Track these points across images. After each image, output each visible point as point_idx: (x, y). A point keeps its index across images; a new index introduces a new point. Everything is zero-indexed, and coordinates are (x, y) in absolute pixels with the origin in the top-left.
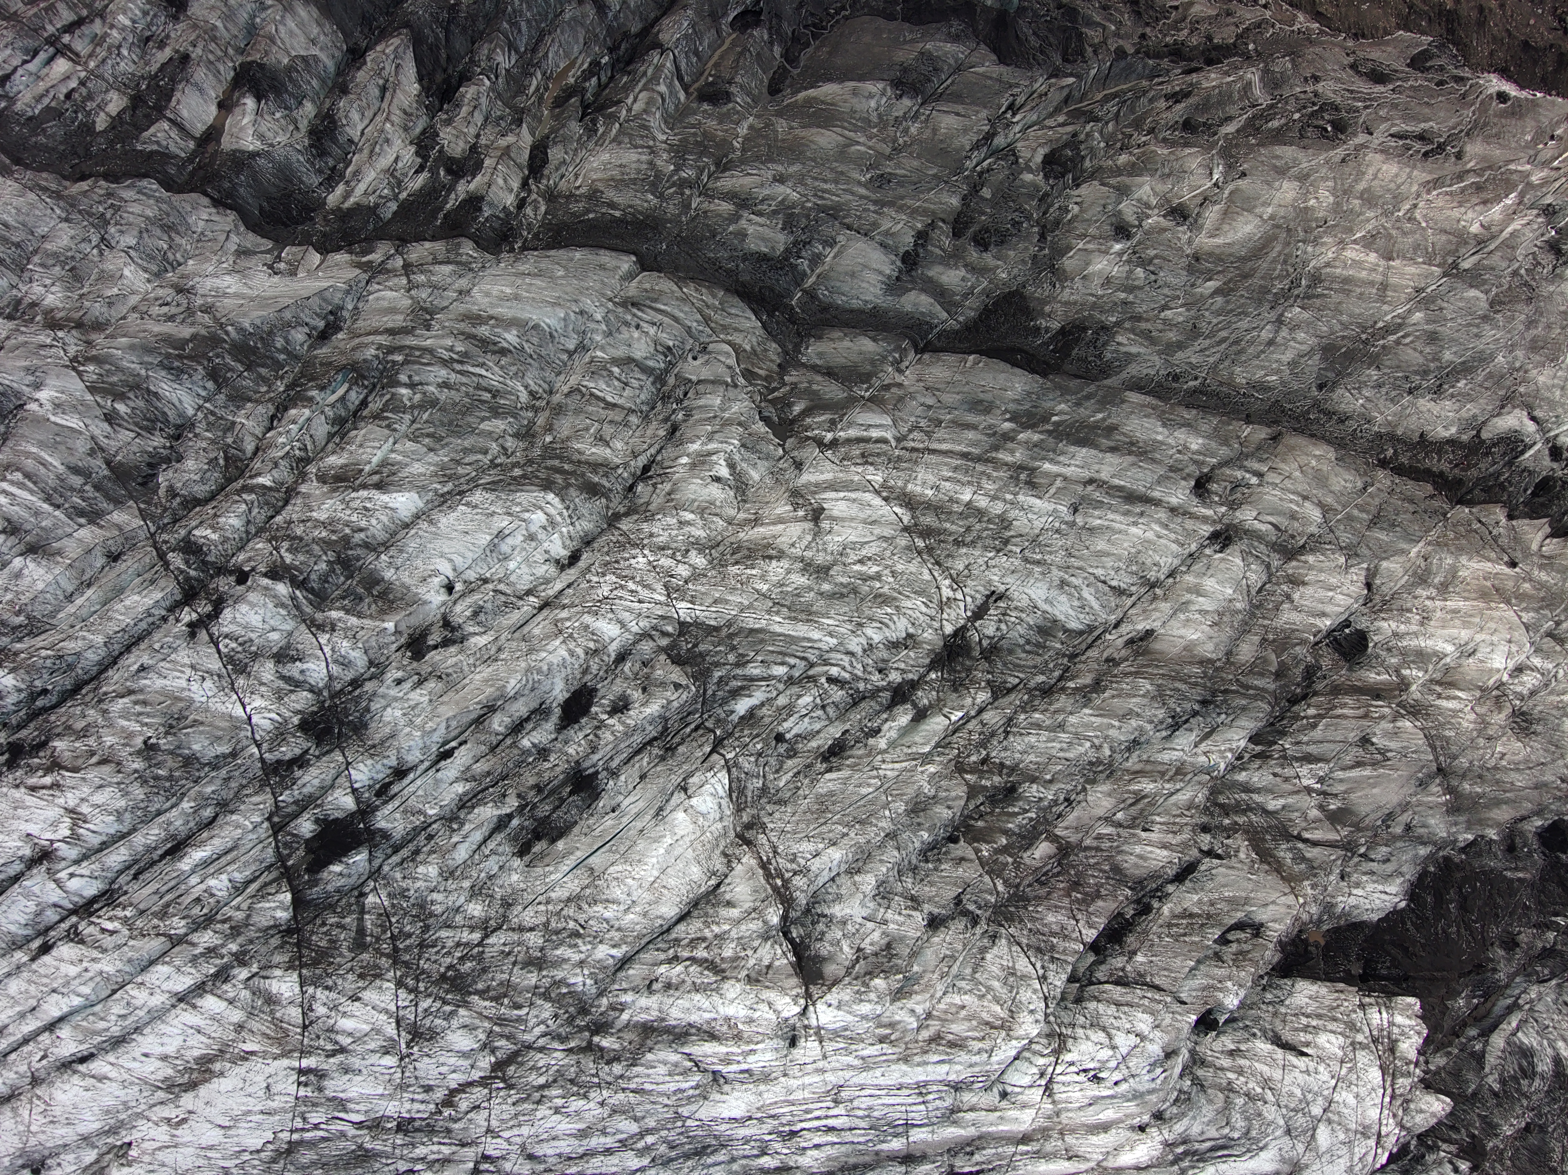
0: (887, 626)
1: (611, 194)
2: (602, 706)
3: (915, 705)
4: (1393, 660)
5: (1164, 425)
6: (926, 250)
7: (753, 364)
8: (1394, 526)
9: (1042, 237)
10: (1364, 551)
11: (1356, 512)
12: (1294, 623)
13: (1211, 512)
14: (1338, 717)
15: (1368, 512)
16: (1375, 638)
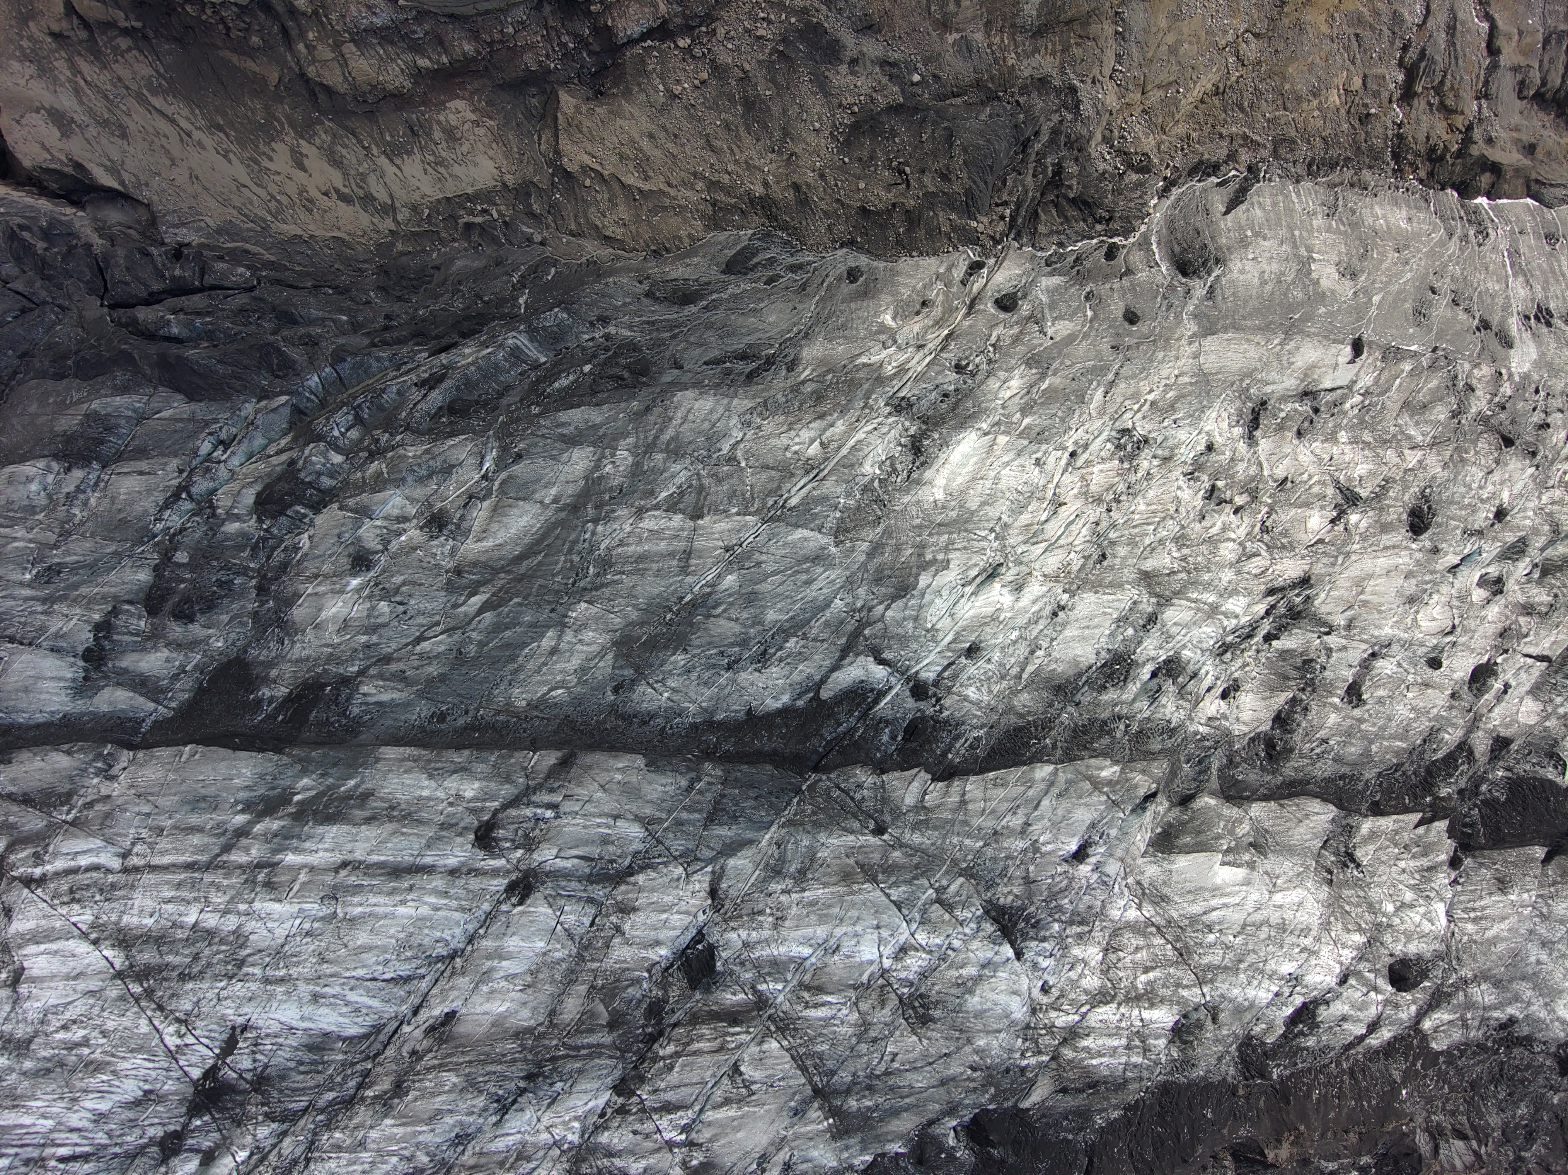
3: (195, 1151)
4: (748, 975)
5: (431, 777)
6: (113, 641)
8: (735, 818)
9: (262, 590)
10: (707, 853)
11: (685, 815)
12: (625, 961)
13: (503, 862)
14: (694, 1053)
15: (700, 811)
16: (723, 954)
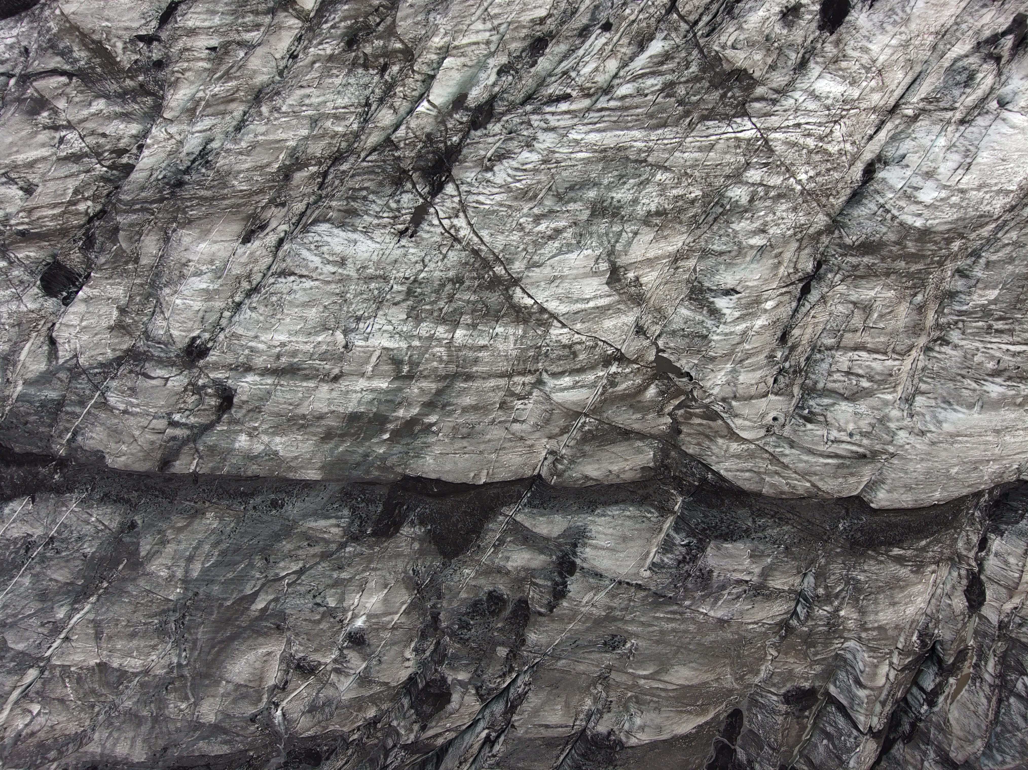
0: (517, 169)
1: (904, 572)
2: (810, 12)
3: (467, 109)
4: (16, 273)
5: (276, 453)
6: (552, 580)
7: (710, 427)
8: (42, 406)
9: (436, 618)
10: (63, 375)
11: (78, 410)
12: (111, 285)
13: (212, 376)
14: (55, 206)
15: (67, 413)
16: (36, 290)
